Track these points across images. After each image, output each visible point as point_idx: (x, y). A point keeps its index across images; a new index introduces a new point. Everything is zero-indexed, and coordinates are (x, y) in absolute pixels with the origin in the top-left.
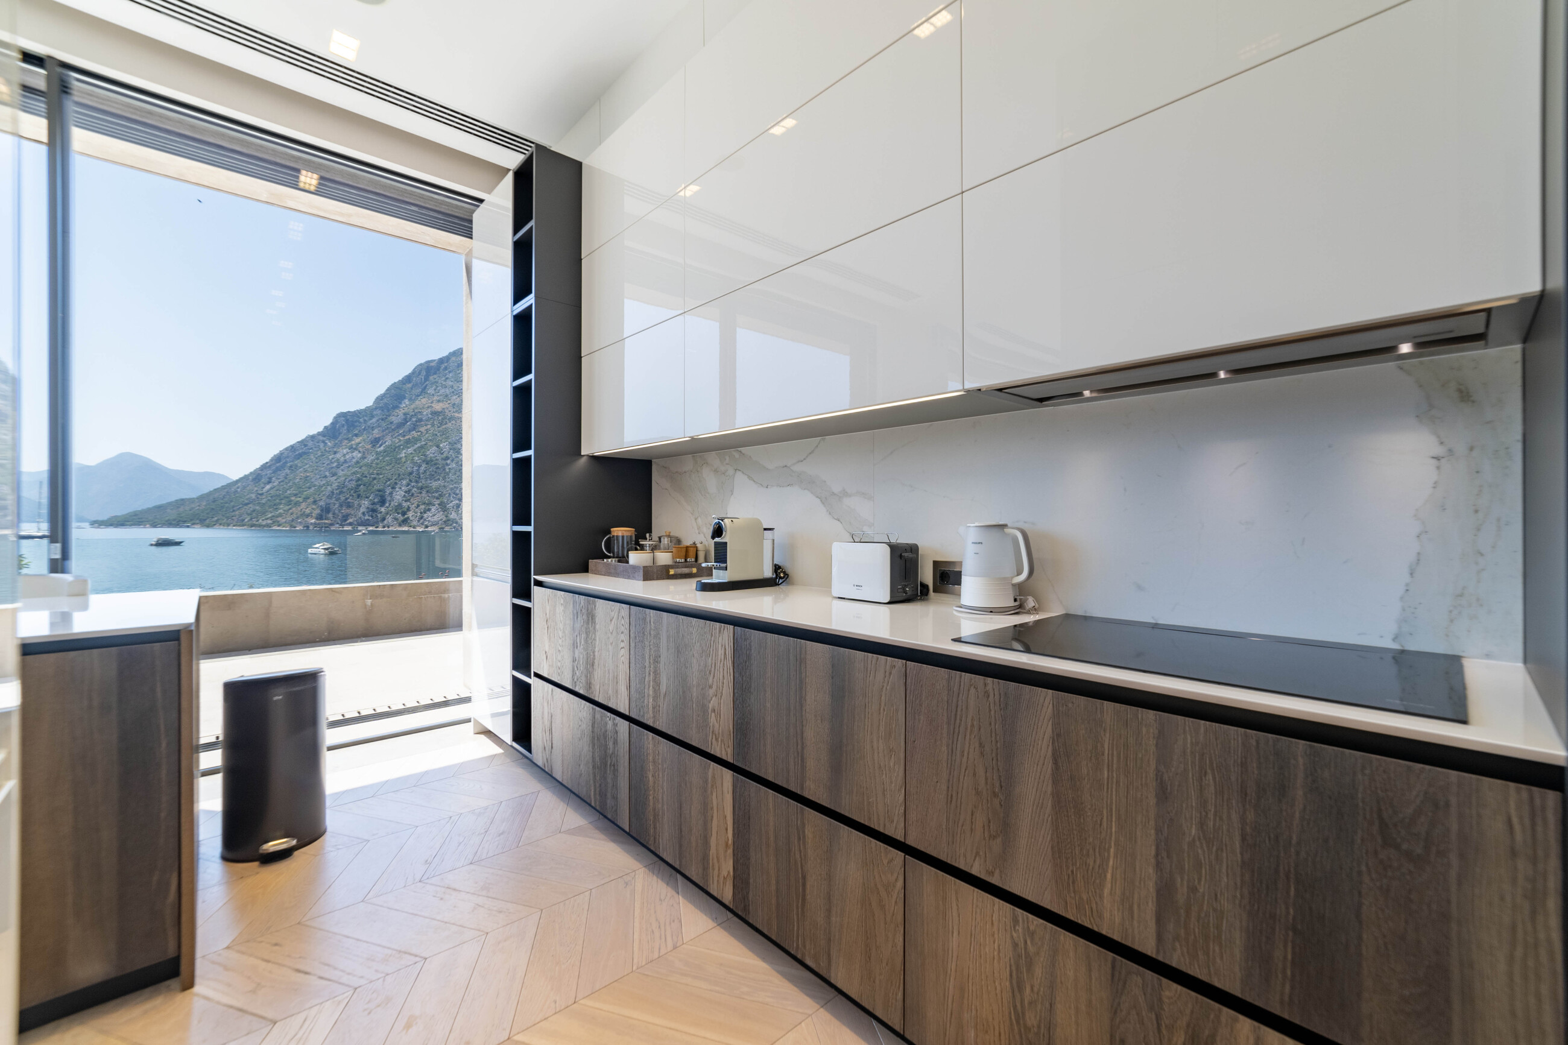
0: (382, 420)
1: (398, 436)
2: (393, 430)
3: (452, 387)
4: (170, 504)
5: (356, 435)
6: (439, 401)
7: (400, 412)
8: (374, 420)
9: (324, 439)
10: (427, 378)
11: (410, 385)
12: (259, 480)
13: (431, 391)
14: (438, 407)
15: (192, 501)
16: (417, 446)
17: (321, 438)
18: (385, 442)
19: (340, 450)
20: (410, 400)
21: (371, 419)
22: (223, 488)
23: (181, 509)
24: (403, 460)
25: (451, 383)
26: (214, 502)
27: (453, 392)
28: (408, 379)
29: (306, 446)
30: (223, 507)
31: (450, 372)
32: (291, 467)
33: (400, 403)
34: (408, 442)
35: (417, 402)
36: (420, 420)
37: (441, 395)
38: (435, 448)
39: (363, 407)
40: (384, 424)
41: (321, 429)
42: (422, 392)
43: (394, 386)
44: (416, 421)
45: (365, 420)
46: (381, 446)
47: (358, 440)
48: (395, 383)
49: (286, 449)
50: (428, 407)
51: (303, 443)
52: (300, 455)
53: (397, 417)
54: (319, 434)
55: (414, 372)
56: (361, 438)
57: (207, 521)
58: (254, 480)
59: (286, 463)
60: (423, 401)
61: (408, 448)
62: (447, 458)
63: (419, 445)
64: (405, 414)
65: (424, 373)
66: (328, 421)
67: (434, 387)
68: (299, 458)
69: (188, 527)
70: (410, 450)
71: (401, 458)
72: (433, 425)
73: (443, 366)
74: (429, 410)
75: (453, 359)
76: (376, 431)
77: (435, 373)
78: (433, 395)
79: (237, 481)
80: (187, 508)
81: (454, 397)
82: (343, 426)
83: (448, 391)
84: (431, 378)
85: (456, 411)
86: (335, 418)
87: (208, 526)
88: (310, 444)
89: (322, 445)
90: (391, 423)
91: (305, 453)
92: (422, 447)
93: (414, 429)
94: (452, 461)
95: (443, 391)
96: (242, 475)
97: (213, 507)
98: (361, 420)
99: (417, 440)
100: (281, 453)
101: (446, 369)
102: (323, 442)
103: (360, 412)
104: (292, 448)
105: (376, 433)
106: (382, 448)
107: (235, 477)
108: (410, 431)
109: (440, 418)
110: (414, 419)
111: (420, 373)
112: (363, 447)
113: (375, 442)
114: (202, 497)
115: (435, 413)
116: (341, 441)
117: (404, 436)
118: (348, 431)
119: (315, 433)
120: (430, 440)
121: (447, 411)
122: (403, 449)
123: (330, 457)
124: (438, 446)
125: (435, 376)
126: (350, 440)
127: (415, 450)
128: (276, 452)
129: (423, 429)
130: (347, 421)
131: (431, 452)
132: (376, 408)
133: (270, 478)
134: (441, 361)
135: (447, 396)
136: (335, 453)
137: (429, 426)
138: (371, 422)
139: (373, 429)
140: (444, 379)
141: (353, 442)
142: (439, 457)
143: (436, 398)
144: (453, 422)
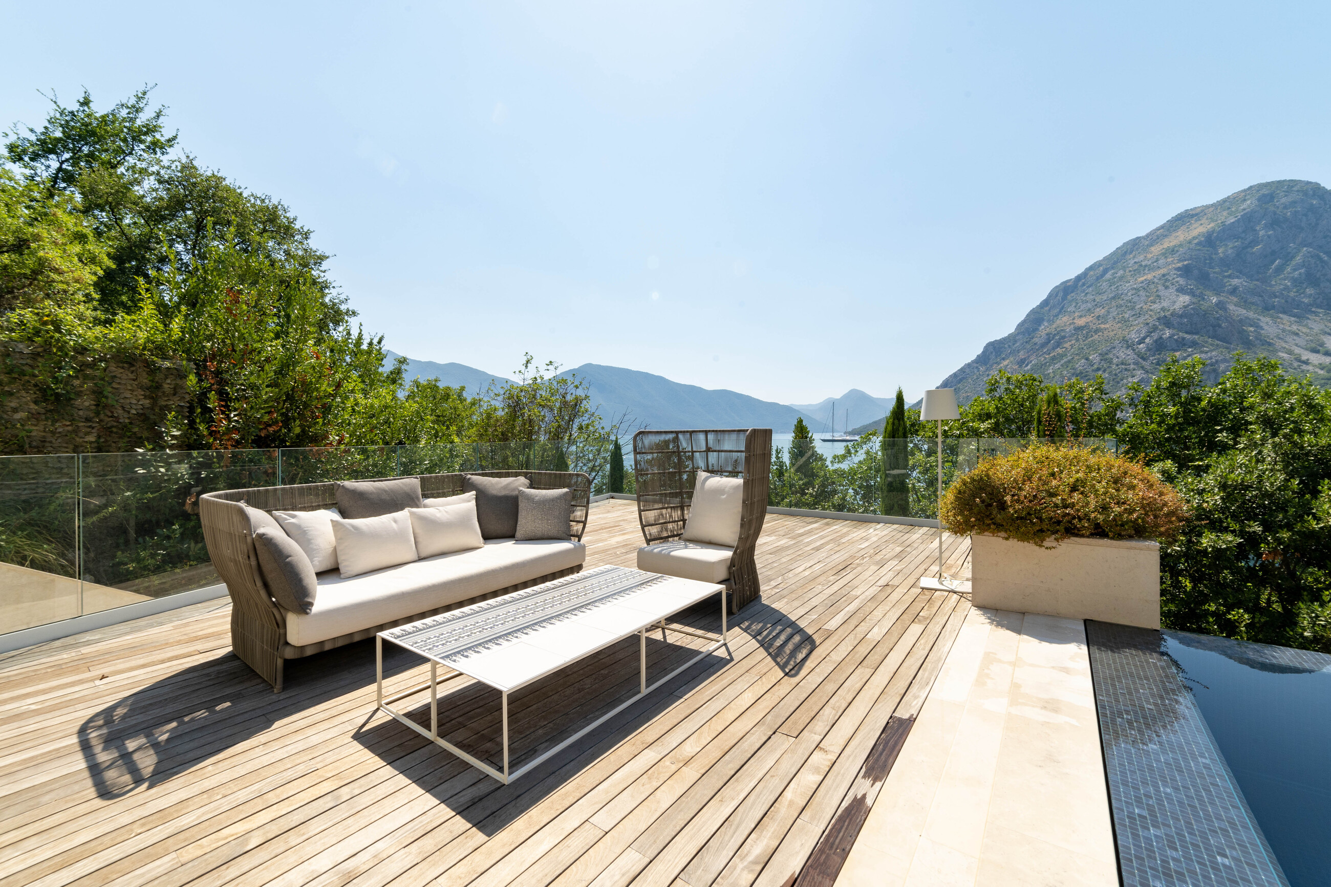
0: (1026, 342)
1: (1043, 354)
2: (1038, 350)
3: (1094, 300)
5: (1004, 359)
6: (1081, 317)
7: (1043, 334)
8: (1018, 344)
9: (978, 365)
10: (1064, 298)
11: (1047, 308)
13: (1071, 308)
14: (1081, 322)
16: (1062, 362)
17: (975, 365)
18: (1031, 362)
19: (991, 372)
20: (1049, 321)
21: (1014, 344)
24: (1052, 375)
25: (1092, 297)
27: (1096, 305)
28: (1045, 303)
29: (964, 372)
31: (1088, 287)
33: (1040, 325)
34: (1054, 358)
35: (1058, 322)
36: (1064, 337)
37: (1082, 311)
38: (1083, 361)
39: (1006, 335)
40: (1028, 346)
41: (974, 358)
42: (1060, 311)
43: (1033, 312)
44: (1059, 339)
45: (1009, 346)
46: (1027, 365)
47: (1006, 363)
48: (1033, 309)
49: (951, 376)
50: (1070, 324)
51: (962, 370)
52: (961, 380)
53: (1038, 340)
54: (974, 361)
55: (1050, 295)
56: (1008, 361)
60: (1064, 320)
61: (1055, 364)
62: (1098, 369)
63: (1065, 360)
64: (1047, 334)
65: (1061, 294)
66: (980, 351)
67: (1074, 304)
68: (960, 383)
70: (1057, 366)
71: (1049, 374)
72: (1077, 340)
73: (1081, 283)
74: (1072, 326)
75: (1092, 273)
76: (1022, 352)
77: (1072, 292)
78: (1074, 312)
81: (1098, 310)
82: (992, 353)
83: (1089, 305)
84: (1069, 297)
85: (1102, 323)
86: (985, 347)
88: (967, 371)
89: (976, 371)
90: (1035, 344)
91: (963, 378)
92: (1069, 361)
93: (1058, 346)
94: (1104, 371)
95: (1084, 306)
98: (1006, 346)
99: (1062, 356)
101: (1084, 284)
102: (977, 367)
103: (1004, 339)
104: (955, 375)
105: (1022, 355)
106: (1029, 367)
108: (1054, 349)
109: (1084, 332)
110: (1057, 338)
111: (1057, 295)
112: (1011, 368)
113: (1021, 363)
115: (1079, 329)
116: (991, 366)
117: (1049, 354)
118: (996, 357)
119: (971, 361)
120: (1077, 354)
121: (1090, 324)
122: (1050, 365)
123: (985, 379)
124: (1087, 359)
125: (1072, 295)
126: (998, 363)
127: (1062, 365)
129: (1067, 345)
130: (994, 348)
131: (1080, 364)
132: (1018, 334)
134: (1078, 278)
135: (1089, 310)
136: (988, 375)
137: (1073, 342)
138: (1016, 345)
139: (1018, 351)
140: (1083, 294)
141: (1002, 365)
142: (1090, 369)
143: (1077, 314)
144: (1100, 334)
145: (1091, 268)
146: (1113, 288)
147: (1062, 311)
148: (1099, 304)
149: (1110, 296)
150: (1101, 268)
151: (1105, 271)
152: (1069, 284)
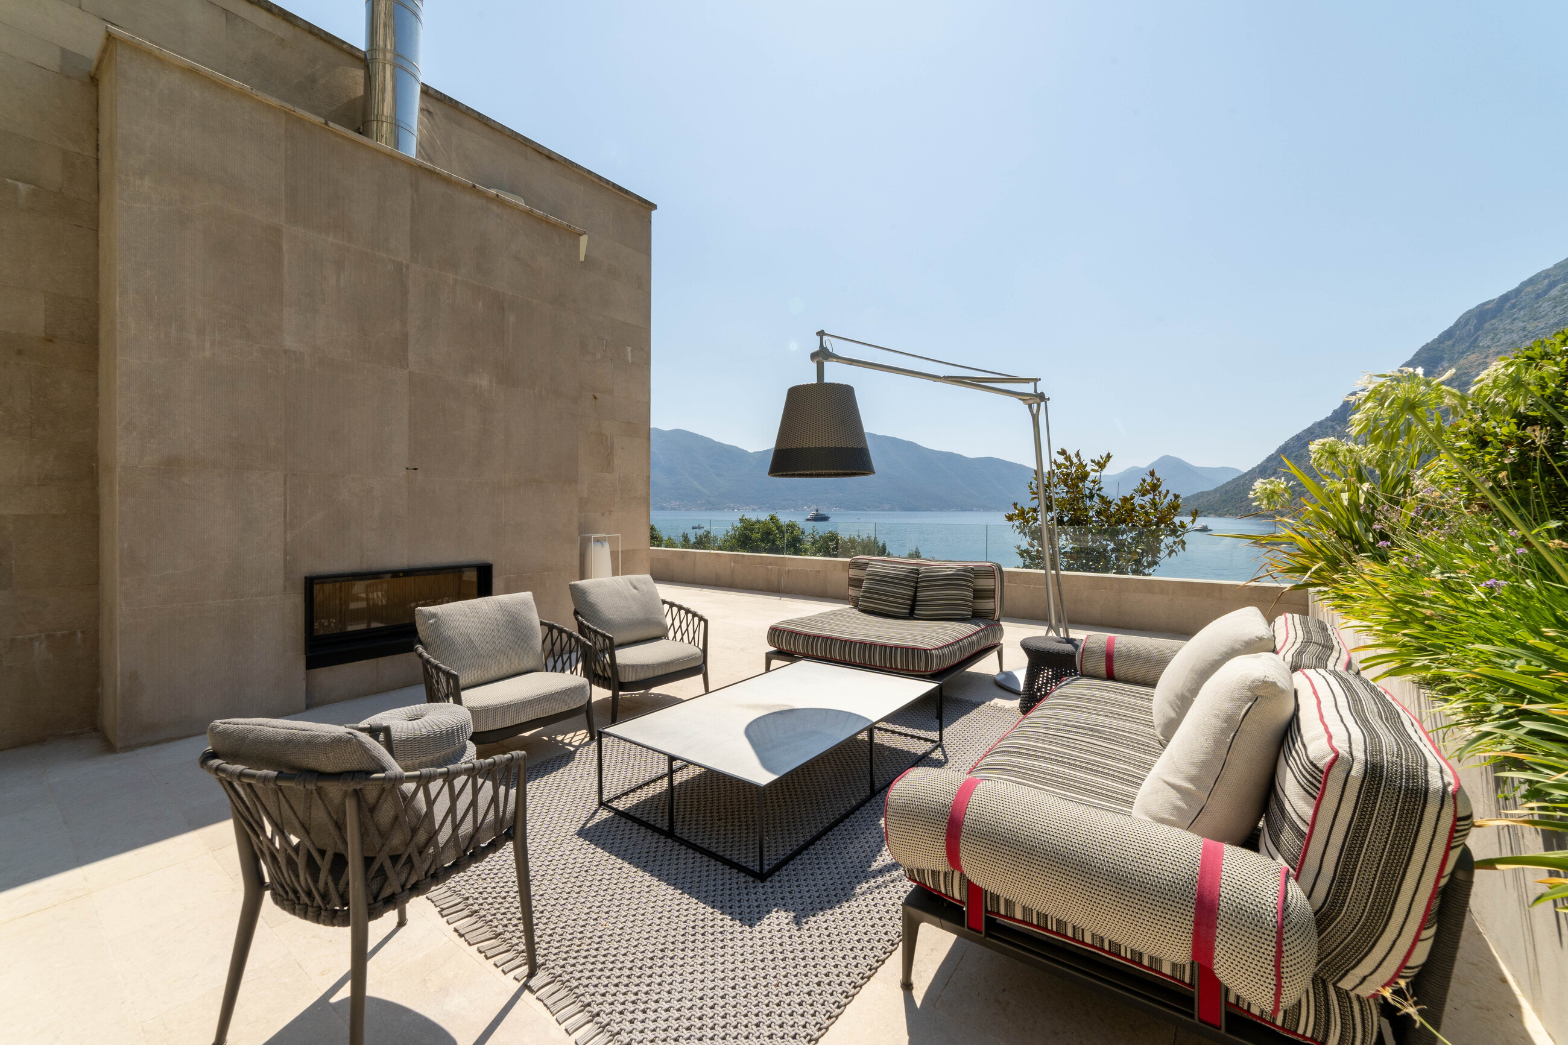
3: (1524, 329)
4: (1193, 496)
9: (1333, 423)
10: (1479, 327)
11: (1450, 342)
12: (1265, 472)
13: (1484, 342)
15: (1208, 493)
17: (1330, 423)
20: (1448, 361)
22: (1234, 480)
23: (1201, 501)
25: (1521, 325)
26: (1226, 493)
27: (1525, 336)
28: (1448, 335)
30: (1232, 498)
31: (1520, 310)
32: (1296, 456)
35: (1462, 362)
37: (1503, 345)
41: (1329, 414)
42: (1470, 346)
43: (1428, 348)
48: (1428, 344)
49: (1292, 439)
51: (1310, 431)
54: (1327, 419)
55: (1456, 325)
57: (1220, 512)
58: (1260, 472)
59: (1292, 452)
60: (1471, 358)
65: (1475, 321)
66: (1339, 404)
67: (1491, 336)
69: (1205, 516)
73: (1509, 304)
75: (1529, 289)
77: (1494, 317)
78: (1489, 347)
79: (1246, 474)
80: (1205, 500)
84: (1487, 325)
87: (1220, 516)
88: (1317, 431)
89: (1330, 431)
95: (1507, 337)
96: (1250, 469)
97: (1225, 498)
100: (1287, 444)
101: (1513, 306)
102: (1332, 427)
104: (1299, 437)
107: (1245, 471)
111: (1466, 324)
114: (1216, 490)
119: (1323, 418)
125: (1493, 321)
128: (1282, 443)
133: (1275, 470)
134: (1505, 298)
140: (1509, 321)
143: (1493, 350)
145: (1531, 282)
146: (1558, 310)
147: (1473, 345)
148: (1530, 335)
149: (1552, 321)
150: (1546, 281)
151: (1552, 285)
152: (1487, 307)
